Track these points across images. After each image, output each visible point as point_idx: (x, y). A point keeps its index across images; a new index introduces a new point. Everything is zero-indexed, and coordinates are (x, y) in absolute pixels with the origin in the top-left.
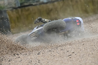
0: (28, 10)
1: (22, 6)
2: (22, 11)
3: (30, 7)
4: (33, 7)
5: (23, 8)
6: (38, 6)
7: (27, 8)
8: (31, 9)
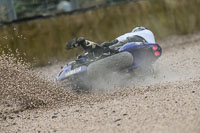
0: (33, 27)
1: (21, 19)
2: (20, 29)
3: (36, 21)
4: (43, 21)
5: (23, 24)
6: (53, 19)
7: (30, 23)
8: (39, 25)
